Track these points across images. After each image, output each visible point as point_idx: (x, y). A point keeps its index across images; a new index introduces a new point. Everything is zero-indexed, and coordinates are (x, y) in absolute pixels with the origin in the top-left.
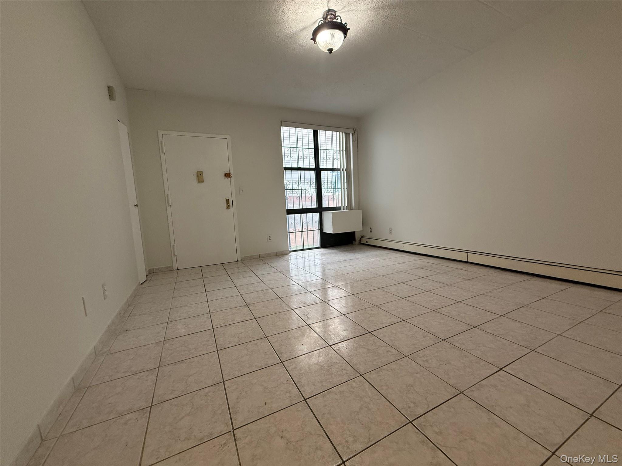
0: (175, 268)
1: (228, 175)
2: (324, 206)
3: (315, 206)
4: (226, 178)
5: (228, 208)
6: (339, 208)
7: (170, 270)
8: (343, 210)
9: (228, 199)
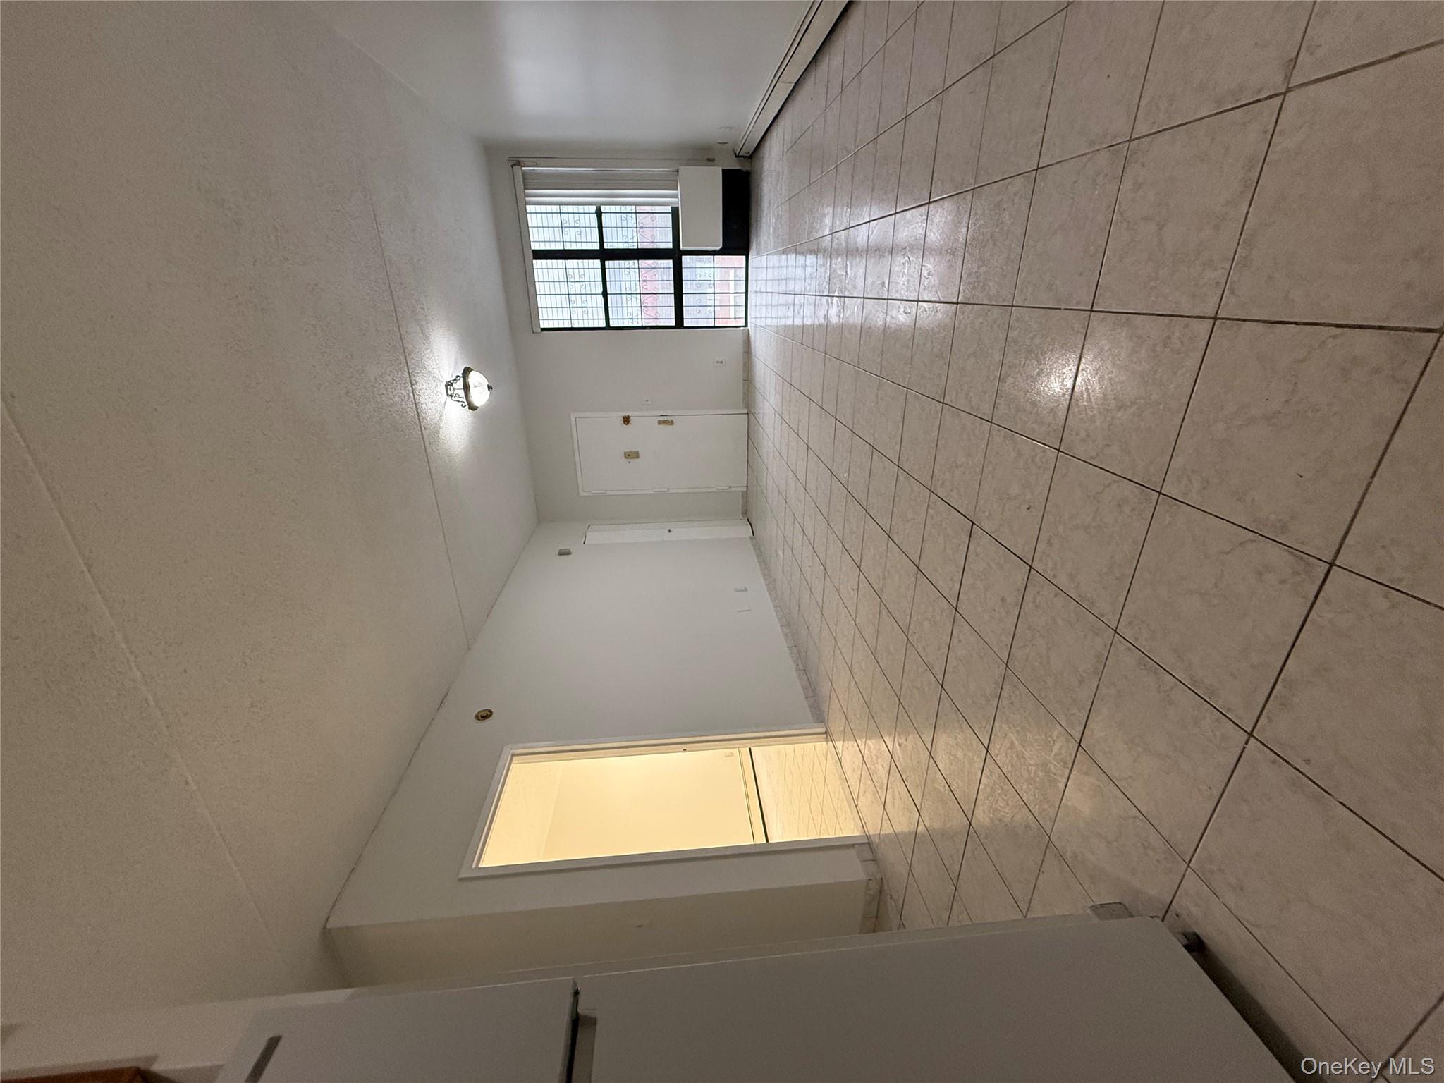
0: (745, 489)
1: (626, 420)
2: (670, 246)
3: (670, 263)
4: (631, 422)
5: (671, 423)
6: (675, 212)
7: (746, 495)
8: (677, 201)
9: (660, 422)
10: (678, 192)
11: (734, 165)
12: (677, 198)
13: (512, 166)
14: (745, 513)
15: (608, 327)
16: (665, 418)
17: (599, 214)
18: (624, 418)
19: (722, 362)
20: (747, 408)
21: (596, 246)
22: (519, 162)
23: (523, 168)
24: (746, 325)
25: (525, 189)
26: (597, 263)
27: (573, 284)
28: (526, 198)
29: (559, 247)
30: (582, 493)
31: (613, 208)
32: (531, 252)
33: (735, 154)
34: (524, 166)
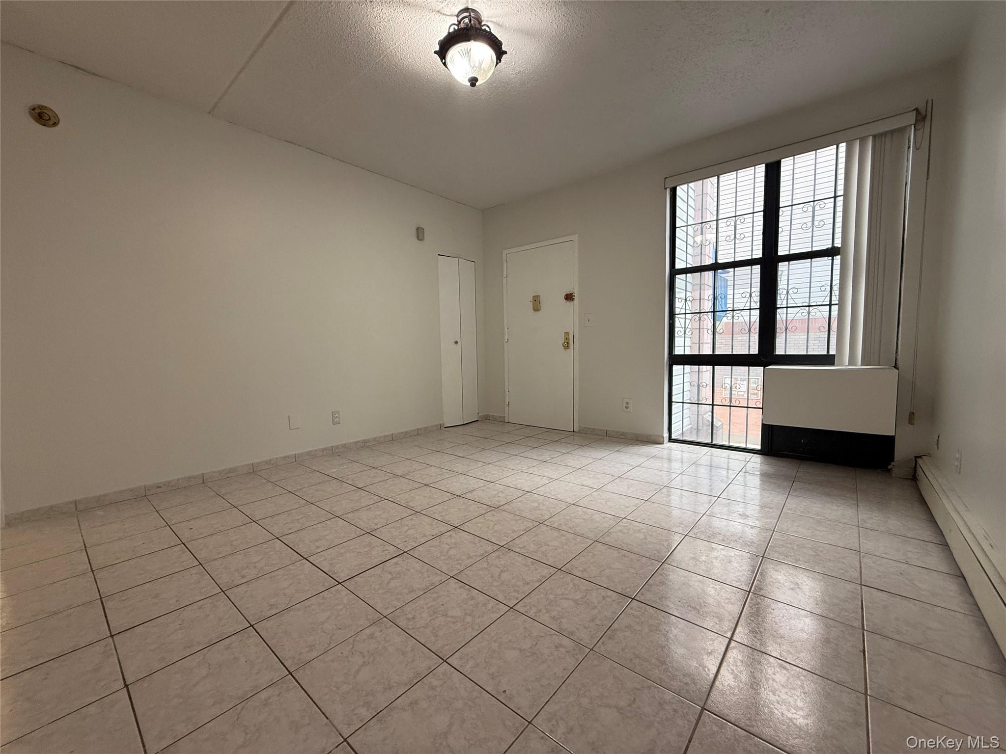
0: (507, 420)
1: (569, 297)
2: (778, 351)
3: (755, 350)
4: (568, 302)
5: (567, 347)
6: (828, 359)
7: (502, 421)
8: (844, 364)
9: (567, 333)
10: (859, 366)
11: (901, 451)
12: (849, 365)
13: (917, 110)
14: (487, 419)
15: (675, 272)
16: (571, 342)
17: (831, 252)
18: (571, 294)
19: (627, 407)
20: (579, 432)
21: (782, 251)
22: (924, 118)
23: (913, 126)
24: (671, 440)
25: (874, 137)
26: (758, 254)
27: (733, 223)
28: (858, 142)
29: (784, 200)
30: (505, 252)
31: (837, 272)
32: (778, 159)
33: (920, 457)
34: (915, 127)
